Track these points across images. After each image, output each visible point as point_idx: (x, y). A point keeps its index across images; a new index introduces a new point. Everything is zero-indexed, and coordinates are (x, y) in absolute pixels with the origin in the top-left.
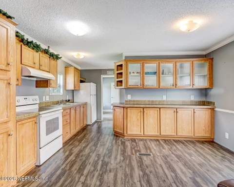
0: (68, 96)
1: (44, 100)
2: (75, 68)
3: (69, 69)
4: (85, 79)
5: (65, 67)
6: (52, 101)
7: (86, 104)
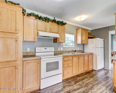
0: (78, 48)
1: (59, 50)
2: (82, 29)
3: (79, 30)
4: (95, 36)
5: (76, 30)
6: (66, 50)
7: (92, 54)
